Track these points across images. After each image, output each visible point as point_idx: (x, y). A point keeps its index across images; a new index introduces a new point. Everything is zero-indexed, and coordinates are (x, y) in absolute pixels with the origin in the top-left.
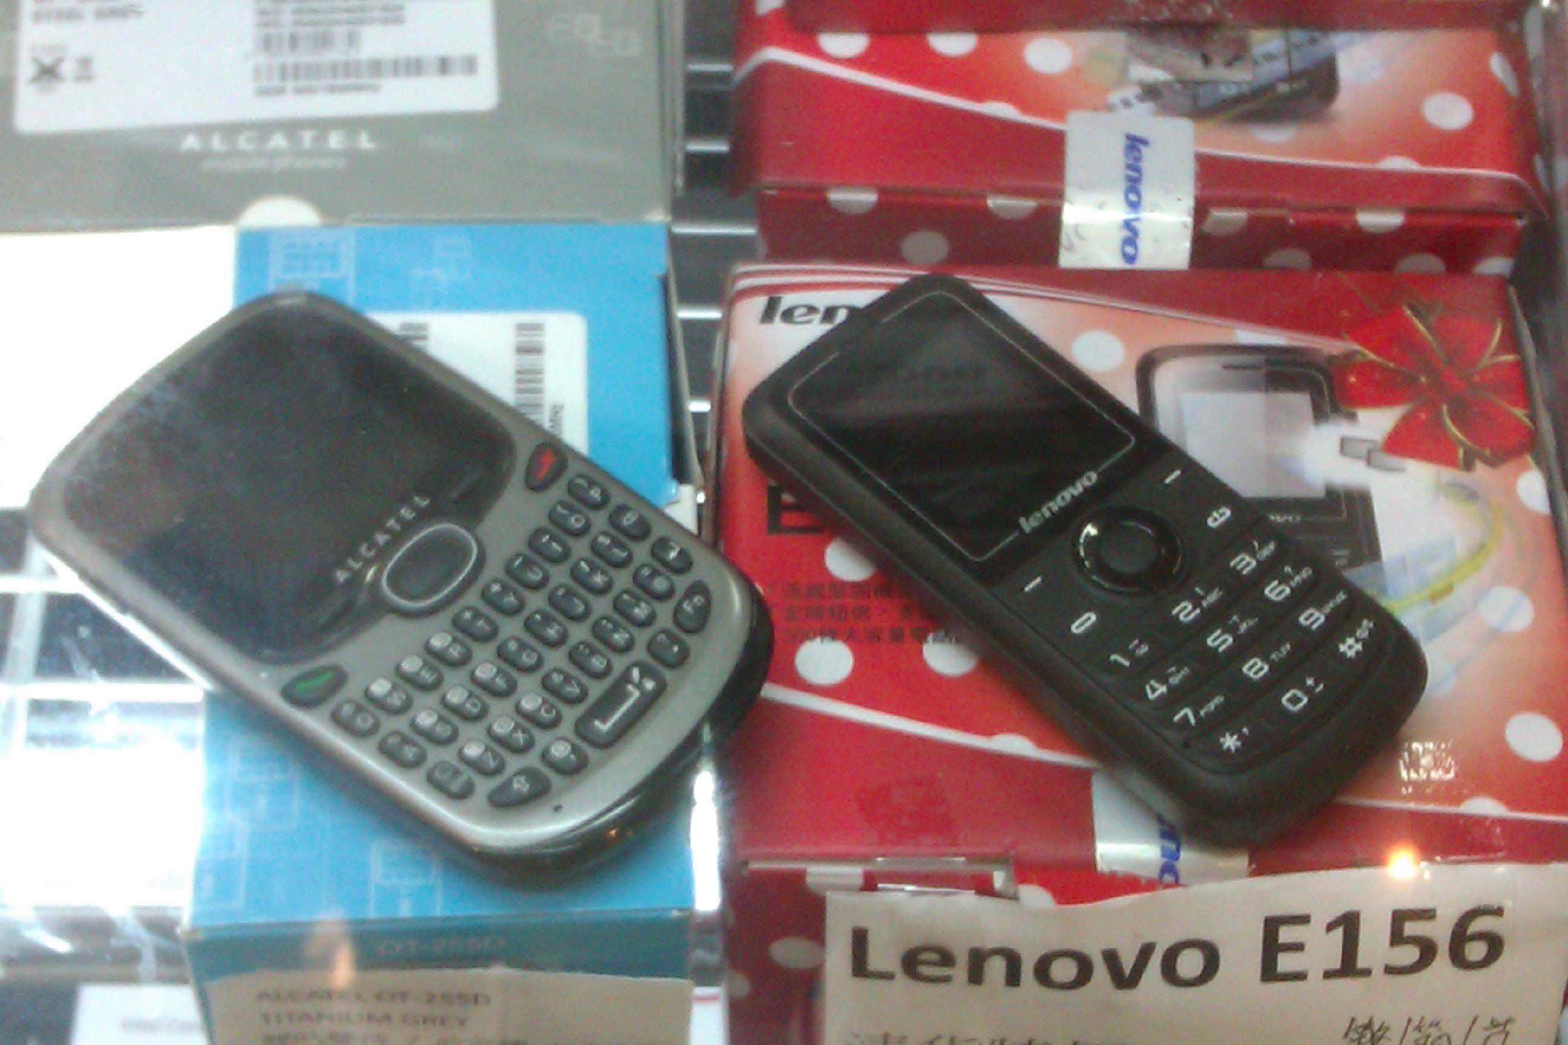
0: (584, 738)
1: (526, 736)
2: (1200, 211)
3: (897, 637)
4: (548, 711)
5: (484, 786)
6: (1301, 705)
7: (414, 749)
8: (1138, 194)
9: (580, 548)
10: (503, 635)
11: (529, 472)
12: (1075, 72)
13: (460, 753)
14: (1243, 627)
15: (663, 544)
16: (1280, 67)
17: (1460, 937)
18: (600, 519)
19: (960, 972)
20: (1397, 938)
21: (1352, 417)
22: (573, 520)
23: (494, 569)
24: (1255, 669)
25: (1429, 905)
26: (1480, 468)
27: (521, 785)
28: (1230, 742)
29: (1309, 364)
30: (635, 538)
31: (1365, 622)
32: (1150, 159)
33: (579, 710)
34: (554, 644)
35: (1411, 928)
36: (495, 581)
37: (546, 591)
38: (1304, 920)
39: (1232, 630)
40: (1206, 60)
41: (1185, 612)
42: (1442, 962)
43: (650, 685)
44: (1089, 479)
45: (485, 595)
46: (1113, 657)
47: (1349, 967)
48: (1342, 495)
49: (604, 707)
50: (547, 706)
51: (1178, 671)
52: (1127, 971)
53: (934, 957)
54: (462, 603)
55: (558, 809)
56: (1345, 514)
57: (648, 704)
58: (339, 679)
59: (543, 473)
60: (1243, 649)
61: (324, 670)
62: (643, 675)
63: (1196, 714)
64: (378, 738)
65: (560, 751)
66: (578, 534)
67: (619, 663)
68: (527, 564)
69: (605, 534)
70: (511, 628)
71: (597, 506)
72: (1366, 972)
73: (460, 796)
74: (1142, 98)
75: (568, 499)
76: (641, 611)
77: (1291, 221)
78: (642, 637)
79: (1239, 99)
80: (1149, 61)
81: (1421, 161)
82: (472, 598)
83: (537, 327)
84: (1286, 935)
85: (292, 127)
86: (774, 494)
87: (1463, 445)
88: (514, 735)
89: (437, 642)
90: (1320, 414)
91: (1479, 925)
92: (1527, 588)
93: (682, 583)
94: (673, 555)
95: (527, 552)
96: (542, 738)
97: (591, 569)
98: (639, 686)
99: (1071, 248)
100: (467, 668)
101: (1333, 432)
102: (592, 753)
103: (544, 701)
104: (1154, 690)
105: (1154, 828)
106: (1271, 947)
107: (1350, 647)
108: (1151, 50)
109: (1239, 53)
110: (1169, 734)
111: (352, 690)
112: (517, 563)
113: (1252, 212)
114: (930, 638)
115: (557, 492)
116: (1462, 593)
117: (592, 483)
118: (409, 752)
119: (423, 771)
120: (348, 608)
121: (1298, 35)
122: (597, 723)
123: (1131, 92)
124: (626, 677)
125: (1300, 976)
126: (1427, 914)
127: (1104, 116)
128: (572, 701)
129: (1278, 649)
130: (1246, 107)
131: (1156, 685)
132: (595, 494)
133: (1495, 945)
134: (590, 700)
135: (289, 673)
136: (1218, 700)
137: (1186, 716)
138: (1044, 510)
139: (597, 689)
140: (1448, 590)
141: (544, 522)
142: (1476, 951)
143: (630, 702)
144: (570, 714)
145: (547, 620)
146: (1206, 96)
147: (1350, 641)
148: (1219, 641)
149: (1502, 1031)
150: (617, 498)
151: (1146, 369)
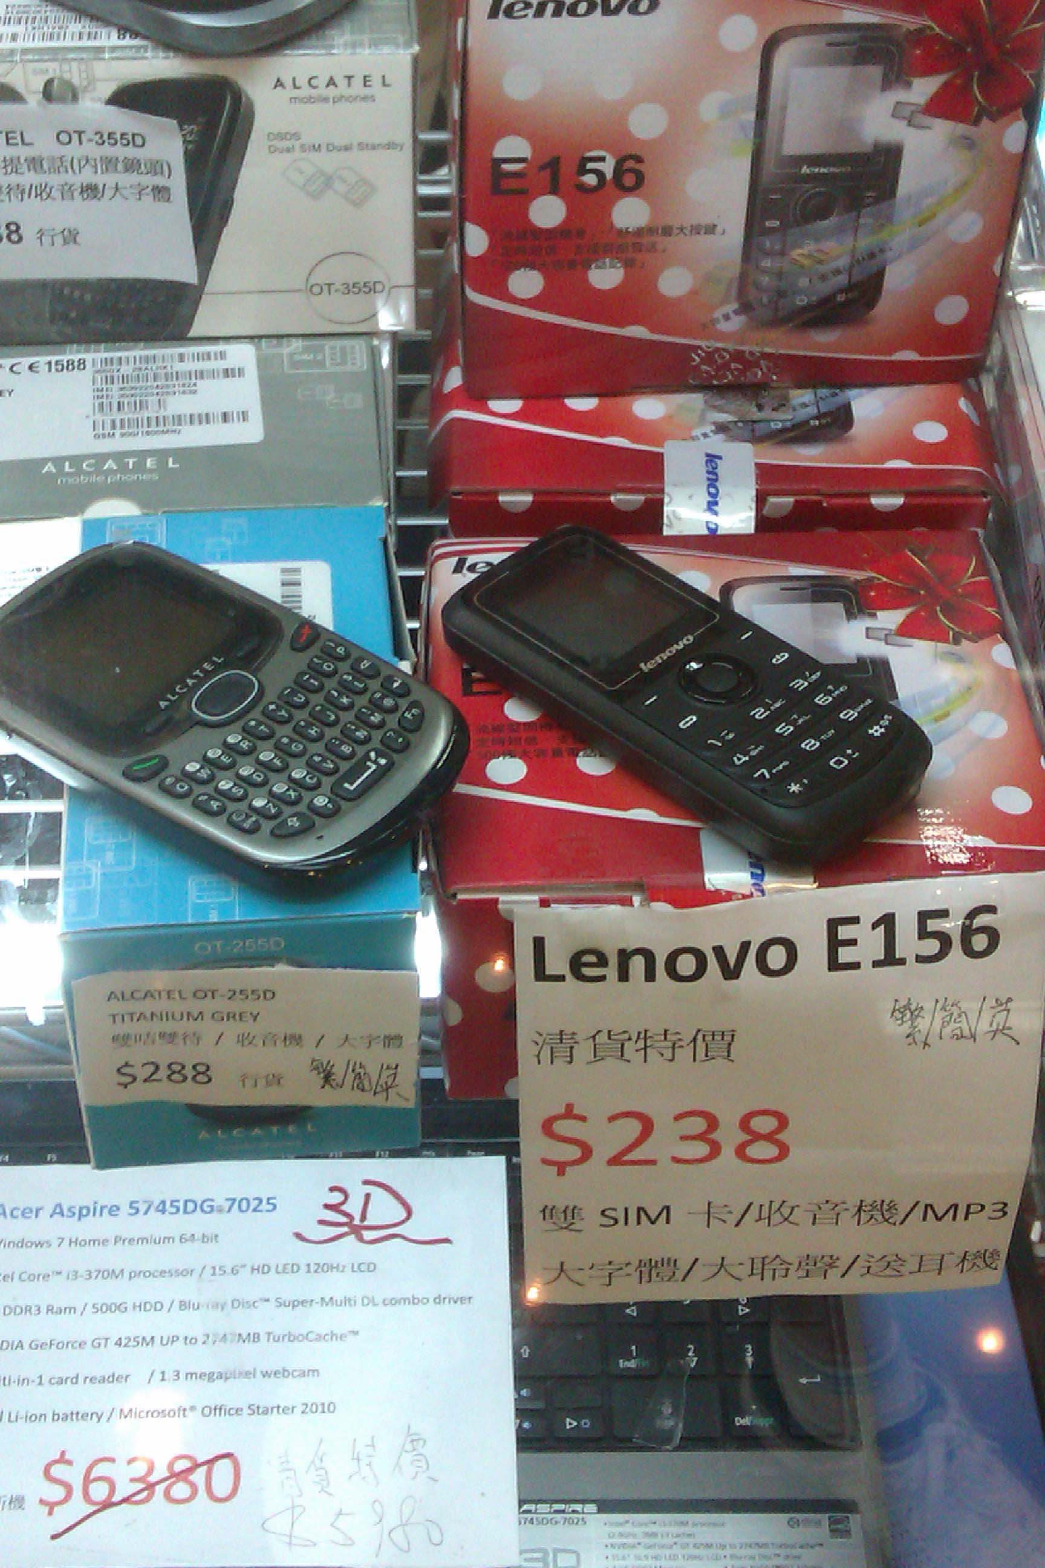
0: (337, 795)
1: (297, 794)
2: (761, 499)
3: (557, 753)
4: (311, 778)
5: (267, 826)
6: (842, 766)
7: (218, 803)
8: (715, 487)
9: (331, 684)
10: (278, 735)
11: (293, 640)
12: (668, 418)
13: (250, 805)
14: (800, 721)
15: (390, 679)
16: (812, 411)
17: (967, 932)
18: (344, 666)
19: (611, 971)
20: (923, 934)
21: (873, 616)
22: (325, 667)
23: (271, 695)
24: (810, 745)
25: (943, 907)
26: (964, 642)
27: (294, 823)
28: (794, 788)
29: (843, 587)
30: (370, 677)
31: (886, 717)
32: (722, 468)
33: (333, 779)
34: (314, 740)
35: (932, 925)
36: (272, 703)
37: (308, 709)
38: (855, 920)
39: (793, 723)
40: (760, 407)
41: (759, 713)
42: (956, 951)
43: (383, 761)
44: (688, 640)
45: (264, 713)
46: (709, 742)
47: (890, 959)
48: (868, 661)
49: (350, 778)
50: (310, 776)
51: (756, 748)
52: (732, 963)
53: (593, 959)
54: (250, 716)
55: (321, 837)
56: (871, 672)
57: (383, 773)
58: (164, 764)
59: (303, 641)
60: (801, 733)
61: (154, 758)
62: (377, 756)
63: (770, 772)
64: (191, 798)
65: (321, 801)
66: (329, 675)
67: (361, 751)
68: (293, 693)
69: (348, 674)
70: (284, 733)
71: (342, 659)
72: (902, 962)
73: (250, 832)
74: (716, 432)
75: (320, 654)
76: (376, 718)
77: (825, 504)
78: (377, 735)
79: (784, 430)
80: (721, 410)
81: (912, 462)
82: (256, 713)
83: (297, 570)
84: (844, 932)
85: (119, 457)
86: (466, 673)
87: (953, 629)
88: (288, 793)
89: (231, 740)
90: (850, 615)
91: (981, 920)
92: (1003, 713)
93: (404, 703)
94: (396, 685)
95: (293, 685)
96: (307, 796)
97: (339, 694)
98: (375, 762)
99: (670, 526)
100: (254, 755)
101: (860, 625)
102: (344, 805)
103: (308, 773)
104: (739, 759)
105: (747, 861)
106: (834, 943)
107: (876, 731)
108: (720, 402)
109: (782, 404)
110: (753, 785)
111: (173, 769)
112: (286, 692)
113: (798, 498)
114: (581, 754)
115: (315, 650)
116: (956, 717)
117: (337, 646)
118: (214, 805)
119: (225, 817)
120: (168, 721)
121: (823, 392)
122: (346, 785)
123: (709, 428)
124: (367, 757)
125: (856, 966)
126: (943, 914)
127: (691, 444)
128: (328, 773)
129: (825, 732)
130: (792, 434)
131: (740, 756)
132: (340, 650)
133: (994, 936)
134: (341, 773)
135: (126, 761)
136: (785, 763)
137: (763, 774)
138: (658, 658)
139: (344, 766)
140: (947, 715)
141: (305, 668)
142: (980, 942)
143: (369, 772)
144: (327, 782)
145: (310, 725)
146: (761, 429)
147: (876, 728)
148: (784, 729)
149: (1005, 1010)
150: (355, 654)
151: (727, 590)
